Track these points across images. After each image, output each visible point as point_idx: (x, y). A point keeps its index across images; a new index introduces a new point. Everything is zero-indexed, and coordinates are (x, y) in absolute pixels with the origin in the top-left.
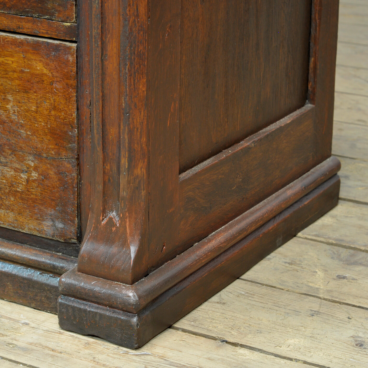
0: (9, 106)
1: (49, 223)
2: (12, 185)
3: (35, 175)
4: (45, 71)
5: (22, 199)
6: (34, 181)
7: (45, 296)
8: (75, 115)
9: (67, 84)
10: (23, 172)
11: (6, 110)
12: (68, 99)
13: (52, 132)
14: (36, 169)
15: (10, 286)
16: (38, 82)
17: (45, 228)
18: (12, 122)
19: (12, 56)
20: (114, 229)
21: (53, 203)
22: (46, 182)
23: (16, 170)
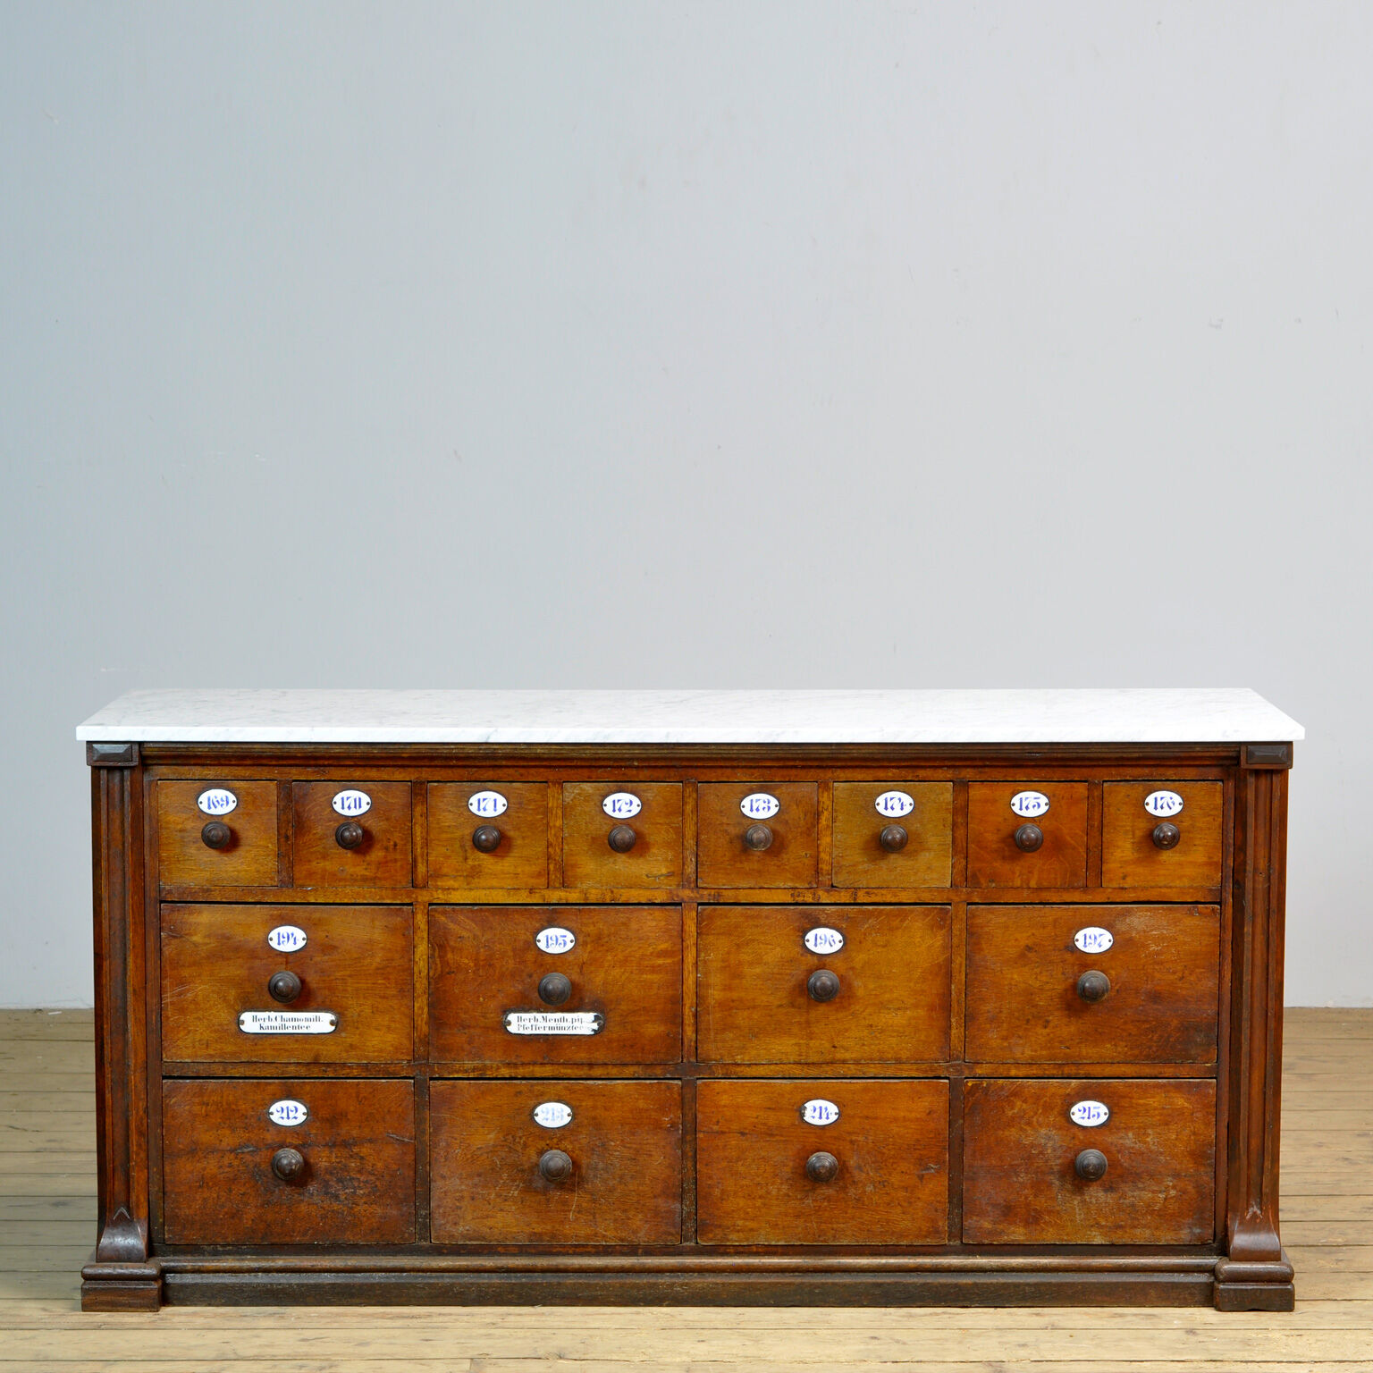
0: (1148, 1139)
1: (1186, 1231)
2: (1150, 1206)
3: (1173, 1193)
4: (1186, 1105)
5: (1160, 1216)
6: (1172, 1198)
7: (1189, 1293)
8: (1213, 1136)
9: (1207, 1112)
10: (1160, 1192)
11: (1145, 1143)
12: (1207, 1124)
13: (1192, 1154)
14: (1174, 1187)
15: (1153, 1292)
16: (1178, 1115)
17: (1183, 1236)
18: (1151, 1152)
19: (1153, 1097)
20: (1258, 1221)
21: (1191, 1213)
22: (1185, 1197)
23: (1153, 1192)
